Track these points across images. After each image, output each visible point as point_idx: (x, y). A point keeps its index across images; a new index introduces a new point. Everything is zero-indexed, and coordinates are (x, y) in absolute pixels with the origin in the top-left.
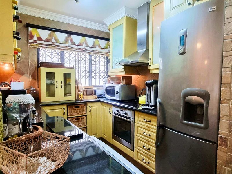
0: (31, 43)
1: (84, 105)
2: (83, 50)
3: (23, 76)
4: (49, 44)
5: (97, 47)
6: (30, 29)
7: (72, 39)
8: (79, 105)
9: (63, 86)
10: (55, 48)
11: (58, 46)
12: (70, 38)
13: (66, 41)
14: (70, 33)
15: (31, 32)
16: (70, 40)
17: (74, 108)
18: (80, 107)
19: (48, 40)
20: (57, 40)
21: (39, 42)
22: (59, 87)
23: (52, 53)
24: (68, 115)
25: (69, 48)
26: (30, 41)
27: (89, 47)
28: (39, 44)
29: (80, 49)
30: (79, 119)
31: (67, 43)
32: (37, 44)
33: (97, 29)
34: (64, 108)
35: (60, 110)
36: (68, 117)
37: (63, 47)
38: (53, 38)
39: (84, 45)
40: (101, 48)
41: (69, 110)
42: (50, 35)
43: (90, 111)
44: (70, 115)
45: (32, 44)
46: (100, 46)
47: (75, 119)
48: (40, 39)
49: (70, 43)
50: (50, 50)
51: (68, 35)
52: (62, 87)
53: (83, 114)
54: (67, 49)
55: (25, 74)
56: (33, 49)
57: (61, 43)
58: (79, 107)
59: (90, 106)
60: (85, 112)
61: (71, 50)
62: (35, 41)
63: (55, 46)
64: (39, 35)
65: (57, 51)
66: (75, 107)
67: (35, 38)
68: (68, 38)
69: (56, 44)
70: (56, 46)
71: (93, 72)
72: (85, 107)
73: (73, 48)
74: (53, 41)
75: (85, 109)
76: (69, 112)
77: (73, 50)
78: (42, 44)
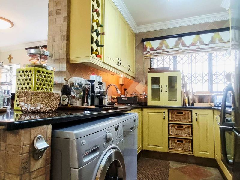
0: (145, 54)
1: (188, 111)
2: (197, 50)
3: (140, 84)
4: (160, 52)
5: (217, 41)
6: (145, 43)
7: (183, 41)
8: (182, 111)
9: (168, 91)
10: (165, 54)
11: (168, 52)
12: (181, 41)
13: (176, 45)
14: (180, 36)
15: (145, 46)
16: (180, 43)
17: (176, 113)
18: (184, 113)
19: (158, 49)
20: (167, 47)
21: (151, 52)
22: (164, 91)
23: (164, 60)
24: (169, 121)
25: (179, 51)
26: (144, 53)
27: (205, 45)
28: (151, 54)
29: (192, 50)
30: (182, 127)
31: (178, 47)
32: (150, 54)
33: (216, 20)
34: (164, 112)
35: (160, 114)
36: (170, 122)
37: (173, 51)
38: (164, 45)
39: (198, 44)
40: (223, 42)
41: (170, 115)
42: (161, 44)
43: (196, 120)
44: (172, 121)
45: (146, 56)
46: (223, 40)
47: (178, 127)
48: (152, 49)
49: (180, 46)
50: (162, 58)
51: (179, 38)
52: (166, 92)
53: (187, 122)
54: (178, 53)
55: (141, 82)
56: (147, 59)
57: (171, 49)
58: (182, 113)
59: (196, 114)
60: (190, 120)
61: (182, 53)
62: (148, 52)
63: (165, 52)
64: (152, 46)
65: (168, 57)
66: (178, 113)
67: (148, 50)
68: (179, 41)
69: (166, 50)
70: (167, 52)
71: (214, 74)
72: (190, 114)
73: (184, 51)
74: (164, 48)
75: (190, 116)
76: (170, 117)
77: (184, 52)
78: (154, 53)
